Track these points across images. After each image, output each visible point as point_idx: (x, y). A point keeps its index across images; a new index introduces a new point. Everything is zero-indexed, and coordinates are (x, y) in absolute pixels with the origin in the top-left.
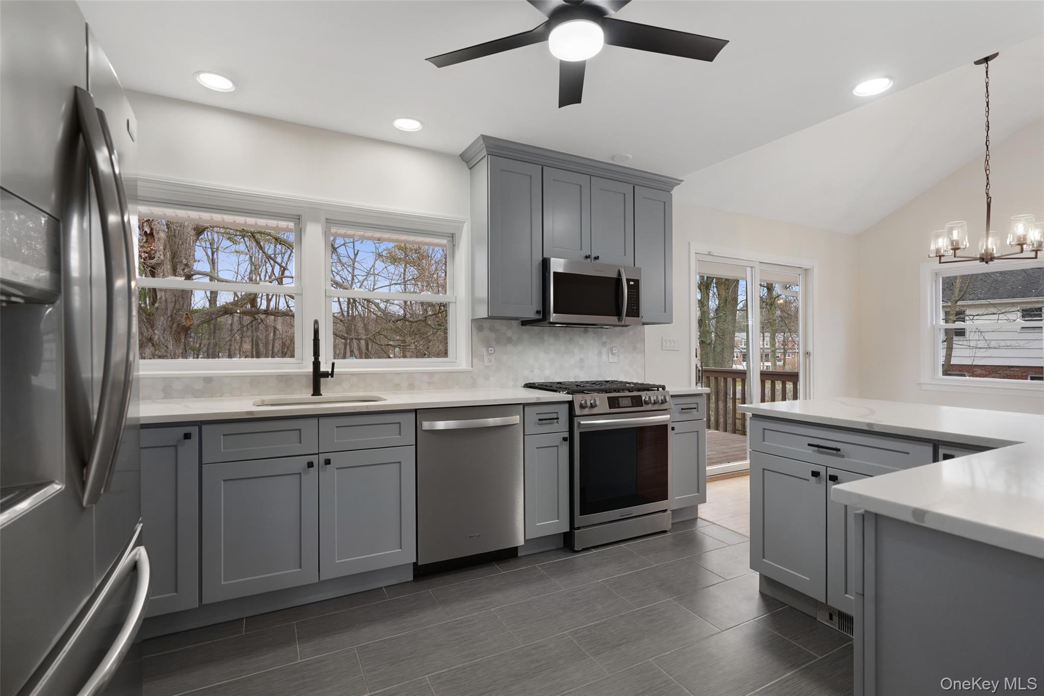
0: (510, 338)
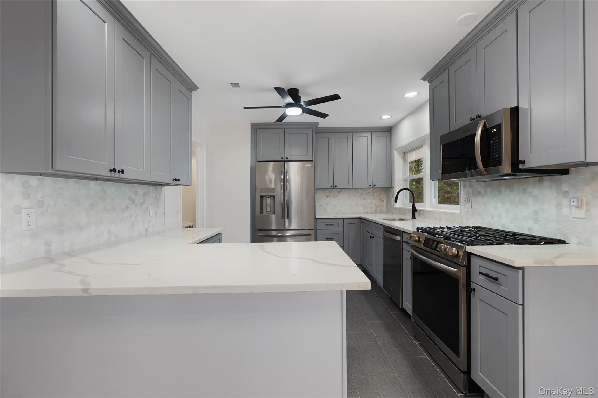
0: (480, 191)
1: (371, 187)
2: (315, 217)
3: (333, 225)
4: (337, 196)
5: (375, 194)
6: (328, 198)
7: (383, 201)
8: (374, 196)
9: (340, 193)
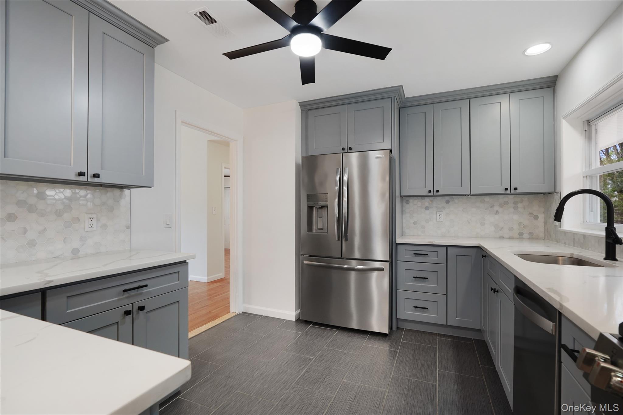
1: (508, 192)
2: (396, 241)
3: (426, 256)
4: (444, 208)
5: (520, 205)
6: (427, 211)
7: (536, 218)
8: (518, 208)
9: (451, 203)
